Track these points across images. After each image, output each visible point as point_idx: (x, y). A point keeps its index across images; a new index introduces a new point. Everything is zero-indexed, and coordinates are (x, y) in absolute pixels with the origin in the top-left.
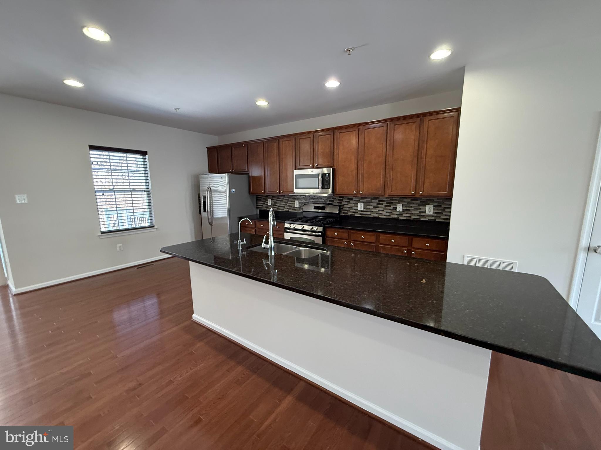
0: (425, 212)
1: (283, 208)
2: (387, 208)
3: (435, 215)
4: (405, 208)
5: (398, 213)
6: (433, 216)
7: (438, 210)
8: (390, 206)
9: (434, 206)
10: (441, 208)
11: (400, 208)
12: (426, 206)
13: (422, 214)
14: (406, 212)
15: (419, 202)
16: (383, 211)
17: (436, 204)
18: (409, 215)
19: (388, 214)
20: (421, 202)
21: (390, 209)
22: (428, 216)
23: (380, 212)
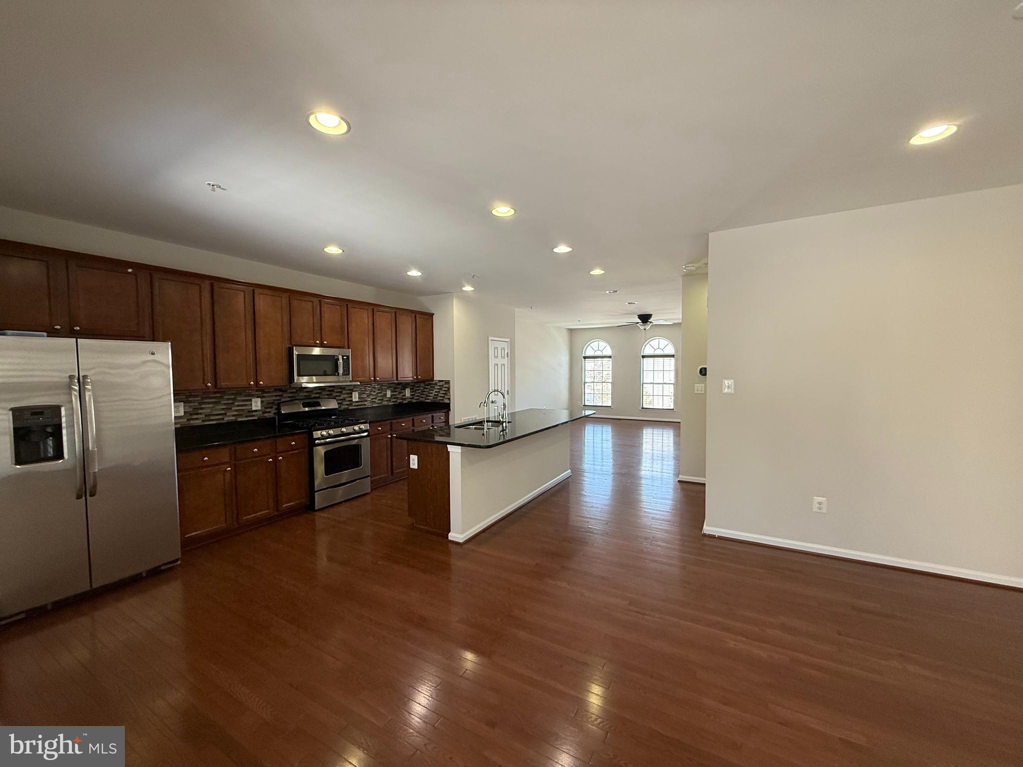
0: (405, 395)
1: (220, 417)
2: (379, 395)
3: (411, 397)
4: (393, 393)
5: (388, 399)
6: (411, 398)
7: (413, 392)
8: (381, 393)
9: (411, 389)
10: (413, 390)
11: (389, 394)
12: (405, 390)
13: (404, 397)
14: (393, 397)
15: (401, 386)
16: (376, 398)
17: (411, 387)
18: (395, 400)
19: (380, 402)
20: (402, 386)
21: (381, 396)
22: (407, 398)
23: (374, 400)
